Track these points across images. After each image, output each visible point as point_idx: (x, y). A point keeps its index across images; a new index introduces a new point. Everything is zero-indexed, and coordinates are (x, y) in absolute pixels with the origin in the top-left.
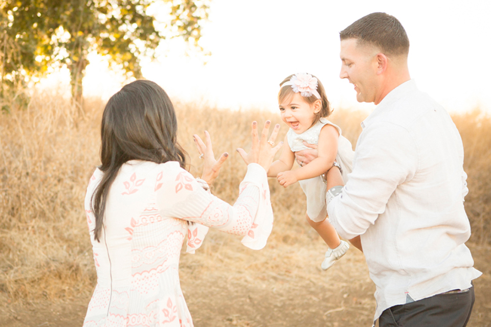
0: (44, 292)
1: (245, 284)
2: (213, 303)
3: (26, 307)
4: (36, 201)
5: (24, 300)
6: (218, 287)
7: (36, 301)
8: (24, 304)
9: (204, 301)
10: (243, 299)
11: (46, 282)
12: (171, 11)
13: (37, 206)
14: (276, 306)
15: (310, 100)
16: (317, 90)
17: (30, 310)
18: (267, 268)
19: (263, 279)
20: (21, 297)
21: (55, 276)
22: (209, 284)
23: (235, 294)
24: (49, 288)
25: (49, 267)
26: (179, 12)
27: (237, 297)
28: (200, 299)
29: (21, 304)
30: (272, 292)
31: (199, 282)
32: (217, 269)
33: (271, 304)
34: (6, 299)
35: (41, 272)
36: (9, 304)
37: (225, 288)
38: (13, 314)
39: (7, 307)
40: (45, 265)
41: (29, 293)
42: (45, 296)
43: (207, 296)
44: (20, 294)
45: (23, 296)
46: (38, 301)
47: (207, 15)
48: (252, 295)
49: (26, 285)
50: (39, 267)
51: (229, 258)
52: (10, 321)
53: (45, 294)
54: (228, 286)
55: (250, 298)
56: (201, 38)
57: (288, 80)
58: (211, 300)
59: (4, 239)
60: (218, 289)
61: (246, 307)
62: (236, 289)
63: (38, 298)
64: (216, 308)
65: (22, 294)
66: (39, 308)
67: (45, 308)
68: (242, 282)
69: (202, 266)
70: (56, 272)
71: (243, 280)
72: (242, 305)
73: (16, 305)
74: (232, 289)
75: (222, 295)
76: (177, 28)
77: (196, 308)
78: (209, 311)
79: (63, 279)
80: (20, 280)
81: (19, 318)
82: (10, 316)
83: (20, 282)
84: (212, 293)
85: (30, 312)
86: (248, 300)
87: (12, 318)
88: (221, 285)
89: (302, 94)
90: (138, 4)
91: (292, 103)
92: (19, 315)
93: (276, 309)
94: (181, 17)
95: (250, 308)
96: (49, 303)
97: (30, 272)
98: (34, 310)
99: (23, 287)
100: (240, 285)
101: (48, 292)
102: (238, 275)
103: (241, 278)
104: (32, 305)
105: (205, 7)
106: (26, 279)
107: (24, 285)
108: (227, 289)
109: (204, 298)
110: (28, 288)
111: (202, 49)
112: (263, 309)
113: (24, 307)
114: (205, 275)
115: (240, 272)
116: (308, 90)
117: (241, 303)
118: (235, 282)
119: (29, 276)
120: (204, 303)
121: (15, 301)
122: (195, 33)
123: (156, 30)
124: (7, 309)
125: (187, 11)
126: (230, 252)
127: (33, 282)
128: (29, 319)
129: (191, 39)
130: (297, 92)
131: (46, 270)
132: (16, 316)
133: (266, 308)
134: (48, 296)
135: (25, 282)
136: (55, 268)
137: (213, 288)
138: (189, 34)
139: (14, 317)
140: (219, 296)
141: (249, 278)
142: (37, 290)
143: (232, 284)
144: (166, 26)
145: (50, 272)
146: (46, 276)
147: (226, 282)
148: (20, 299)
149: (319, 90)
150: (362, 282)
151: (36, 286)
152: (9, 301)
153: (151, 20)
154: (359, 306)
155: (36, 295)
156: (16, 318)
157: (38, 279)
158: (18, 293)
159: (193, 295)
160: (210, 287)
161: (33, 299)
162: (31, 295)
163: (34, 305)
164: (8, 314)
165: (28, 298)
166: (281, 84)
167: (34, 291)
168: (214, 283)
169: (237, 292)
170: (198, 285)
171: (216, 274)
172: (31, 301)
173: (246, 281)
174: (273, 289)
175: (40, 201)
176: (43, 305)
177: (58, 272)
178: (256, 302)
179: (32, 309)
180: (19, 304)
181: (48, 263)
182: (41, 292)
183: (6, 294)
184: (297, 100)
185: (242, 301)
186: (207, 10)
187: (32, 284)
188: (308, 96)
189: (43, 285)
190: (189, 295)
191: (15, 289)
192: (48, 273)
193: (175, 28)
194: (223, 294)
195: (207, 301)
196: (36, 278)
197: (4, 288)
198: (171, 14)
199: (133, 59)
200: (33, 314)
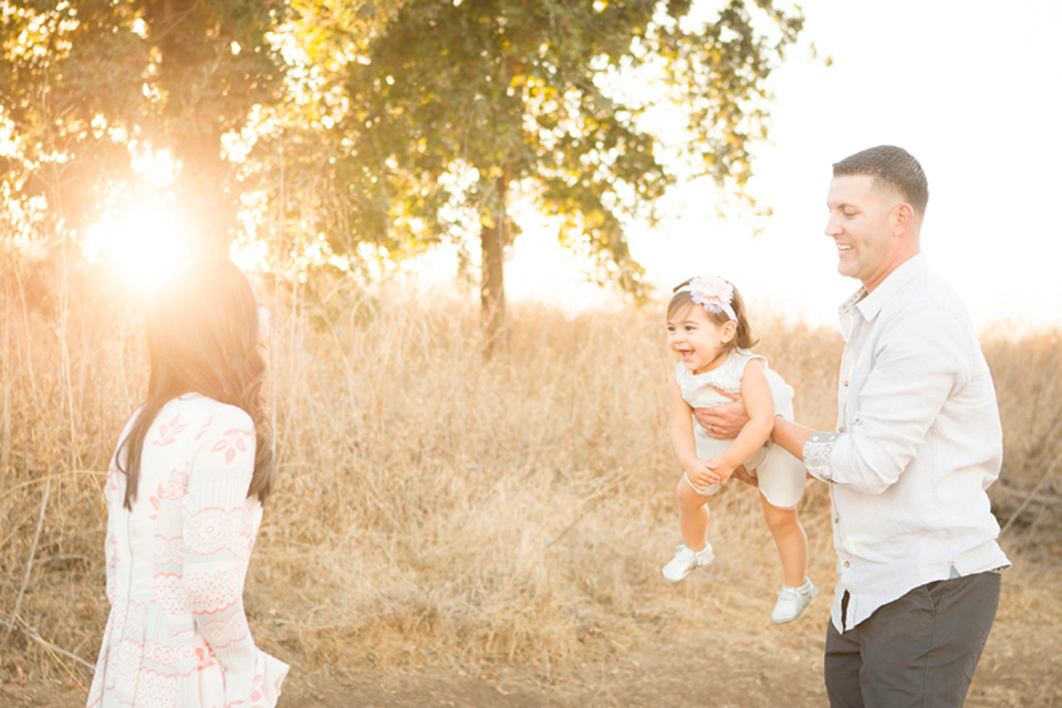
0: (370, 653)
1: (761, 653)
2: (689, 684)
3: (336, 680)
4: (369, 494)
5: (332, 667)
6: (705, 657)
7: (353, 669)
8: (331, 675)
9: (673, 680)
10: (750, 679)
11: (375, 636)
12: (687, 122)
13: (369, 504)
14: (811, 693)
15: (719, 319)
16: (731, 305)
17: (343, 685)
18: (808, 627)
19: (798, 647)
20: (326, 662)
21: (392, 626)
22: (687, 652)
23: (737, 670)
24: (379, 647)
25: (381, 610)
26: (707, 123)
27: (738, 675)
28: (667, 677)
29: (327, 674)
30: (811, 670)
31: (669, 647)
32: (708, 625)
33: (801, 689)
34: (299, 665)
35: (365, 616)
36: (305, 673)
37: (718, 660)
38: (310, 691)
39: (301, 678)
40: (374, 605)
41: (342, 654)
42: (372, 661)
43: (680, 671)
44: (326, 656)
45: (329, 660)
46: (358, 670)
47: (764, 132)
48: (767, 673)
49: (337, 640)
50: (361, 609)
51: (737, 607)
52: (303, 701)
53: (371, 657)
54: (725, 656)
55: (763, 678)
56: (750, 179)
57: (687, 284)
58: (687, 679)
59: (304, 562)
60: (704, 662)
61: (752, 693)
62: (739, 662)
63: (357, 664)
64: (694, 692)
65: (329, 656)
66: (358, 681)
67: (369, 681)
68: (755, 650)
69: (679, 620)
70: (393, 618)
71: (756, 646)
72: (745, 690)
73: (317, 676)
74: (731, 661)
75: (709, 672)
76: (701, 157)
77: (655, 691)
78: (679, 697)
79: (406, 631)
80: (326, 632)
81: (321, 697)
82: (304, 693)
83: (326, 635)
84: (690, 668)
85: (342, 689)
86: (758, 682)
87: (307, 696)
88: (712, 655)
89: (706, 307)
90: (622, 108)
91: (689, 319)
92: (321, 692)
93: (810, 699)
94: (709, 135)
95: (760, 695)
96: (379, 673)
97: (345, 617)
98: (349, 686)
99: (332, 643)
100: (748, 655)
101: (377, 654)
102: (748, 639)
103: (753, 643)
104: (347, 677)
105: (759, 113)
106: (337, 628)
107: (333, 641)
108: (722, 661)
109: (674, 675)
110: (340, 644)
111: (753, 202)
112: (786, 699)
113: (333, 678)
114: (684, 637)
115: (753, 633)
116: (716, 302)
117: (743, 686)
118: (740, 649)
119: (342, 624)
120: (672, 683)
121: (316, 669)
122: (737, 167)
123: (657, 162)
124: (300, 683)
125: (722, 122)
126: (739, 597)
127: (350, 636)
128: (338, 699)
129: (730, 181)
130: (698, 302)
131: (374, 615)
132: (315, 693)
133: (791, 696)
134: (376, 662)
135: (335, 635)
136: (391, 612)
137: (695, 659)
138: (724, 170)
139: (312, 695)
140: (704, 673)
141: (768, 644)
142: (357, 650)
143: (734, 653)
144: (680, 154)
145: (381, 618)
146: (375, 624)
147: (722, 649)
148: (325, 666)
149: (735, 305)
150: (995, 656)
151: (356, 644)
152: (305, 669)
153: (647, 140)
154: (979, 698)
155: (355, 659)
156: (316, 698)
157: (359, 630)
158: (322, 654)
159: (653, 670)
160: (690, 657)
161: (349, 666)
162: (344, 658)
163: (351, 678)
164: (301, 691)
165: (340, 663)
166: (676, 289)
167: (350, 651)
168: (701, 651)
169: (740, 666)
170: (666, 653)
171: (706, 634)
172: (345, 670)
173: (763, 649)
174: (813, 663)
175: (376, 495)
176: (367, 677)
177: (397, 619)
178: (773, 685)
179: (346, 682)
180: (323, 673)
181: (378, 602)
182: (363, 654)
183: (301, 657)
184: (696, 316)
185: (747, 683)
186: (765, 121)
187: (348, 640)
188: (715, 311)
189: (368, 642)
190: (645, 668)
191: (316, 647)
192: (378, 620)
193: (697, 158)
194: (712, 669)
195: (678, 680)
196: (356, 629)
197: (297, 645)
198: (690, 127)
199: (610, 224)
200: (347, 692)
